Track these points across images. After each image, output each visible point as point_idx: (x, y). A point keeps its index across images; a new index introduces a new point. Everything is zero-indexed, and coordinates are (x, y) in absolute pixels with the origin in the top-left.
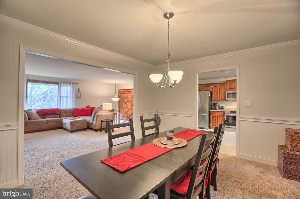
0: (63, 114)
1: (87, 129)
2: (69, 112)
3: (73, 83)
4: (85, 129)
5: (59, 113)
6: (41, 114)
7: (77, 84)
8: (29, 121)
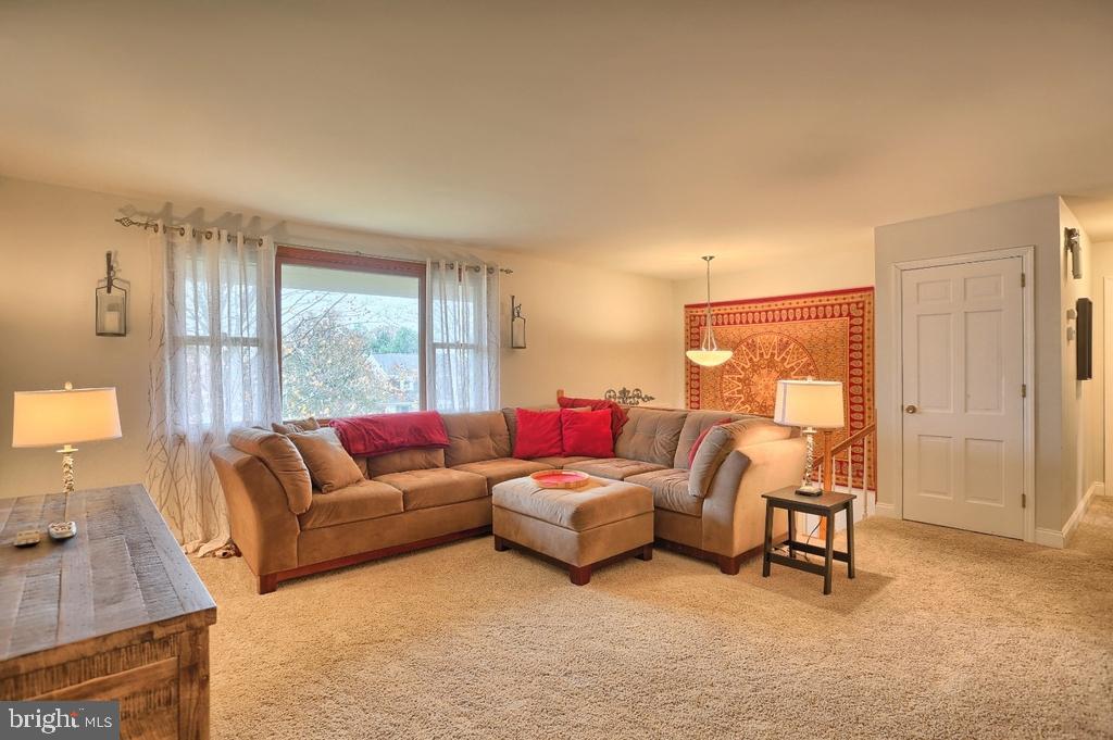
0: (464, 443)
1: (656, 554)
2: (492, 435)
3: (490, 271)
4: (641, 554)
5: (444, 440)
6: (360, 447)
7: (508, 272)
8: (320, 497)
